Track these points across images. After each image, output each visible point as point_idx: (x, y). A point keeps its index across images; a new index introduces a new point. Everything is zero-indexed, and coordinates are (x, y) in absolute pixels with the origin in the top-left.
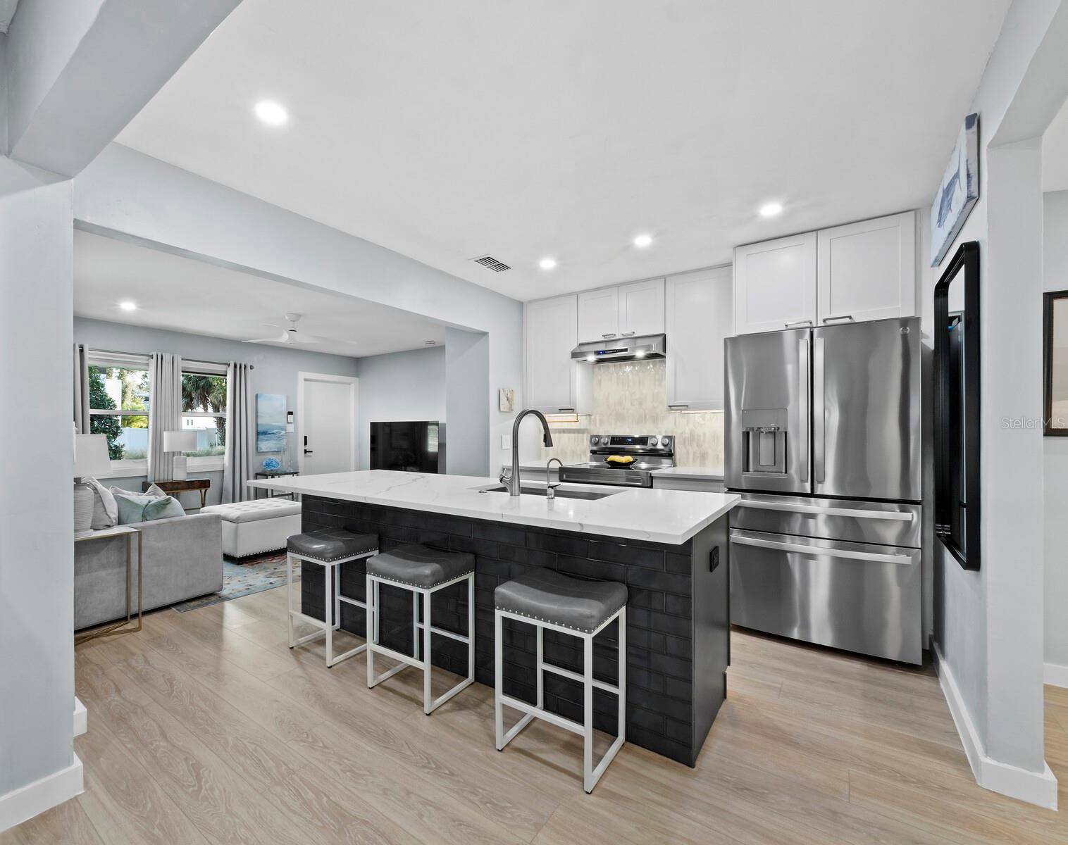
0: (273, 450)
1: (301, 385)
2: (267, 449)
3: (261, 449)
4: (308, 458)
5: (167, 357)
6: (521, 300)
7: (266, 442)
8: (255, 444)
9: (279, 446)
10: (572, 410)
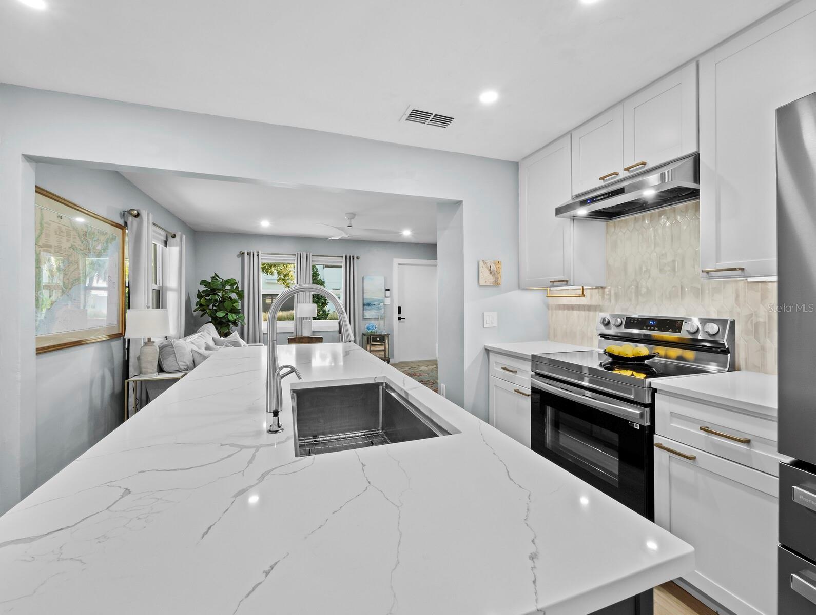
0: (374, 317)
1: (396, 269)
2: (370, 316)
3: (366, 316)
4: (401, 324)
5: (304, 256)
6: (517, 161)
7: (369, 311)
8: (362, 312)
9: (378, 314)
10: (566, 283)
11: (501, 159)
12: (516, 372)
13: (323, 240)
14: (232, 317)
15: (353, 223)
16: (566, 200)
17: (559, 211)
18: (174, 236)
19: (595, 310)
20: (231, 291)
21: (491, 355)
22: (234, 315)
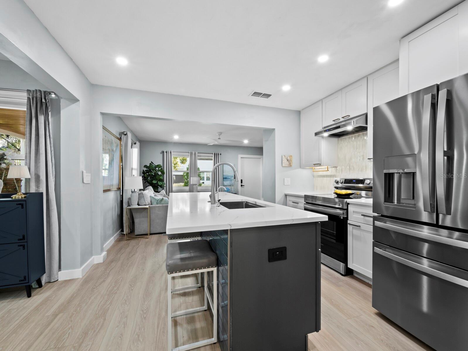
0: (229, 185)
1: (240, 160)
2: (226, 184)
3: (224, 184)
4: (243, 188)
5: (193, 153)
6: (299, 110)
7: (226, 182)
8: (222, 182)
9: (231, 183)
10: (320, 165)
11: (292, 109)
12: (298, 203)
13: (205, 145)
14: (160, 183)
15: (221, 137)
16: (320, 129)
17: (316, 134)
18: (135, 144)
19: (333, 177)
20: (159, 170)
21: (288, 197)
22: (161, 182)
